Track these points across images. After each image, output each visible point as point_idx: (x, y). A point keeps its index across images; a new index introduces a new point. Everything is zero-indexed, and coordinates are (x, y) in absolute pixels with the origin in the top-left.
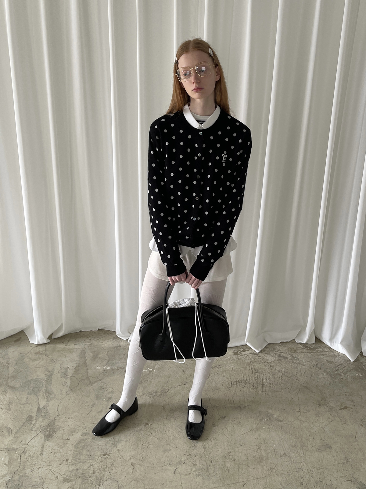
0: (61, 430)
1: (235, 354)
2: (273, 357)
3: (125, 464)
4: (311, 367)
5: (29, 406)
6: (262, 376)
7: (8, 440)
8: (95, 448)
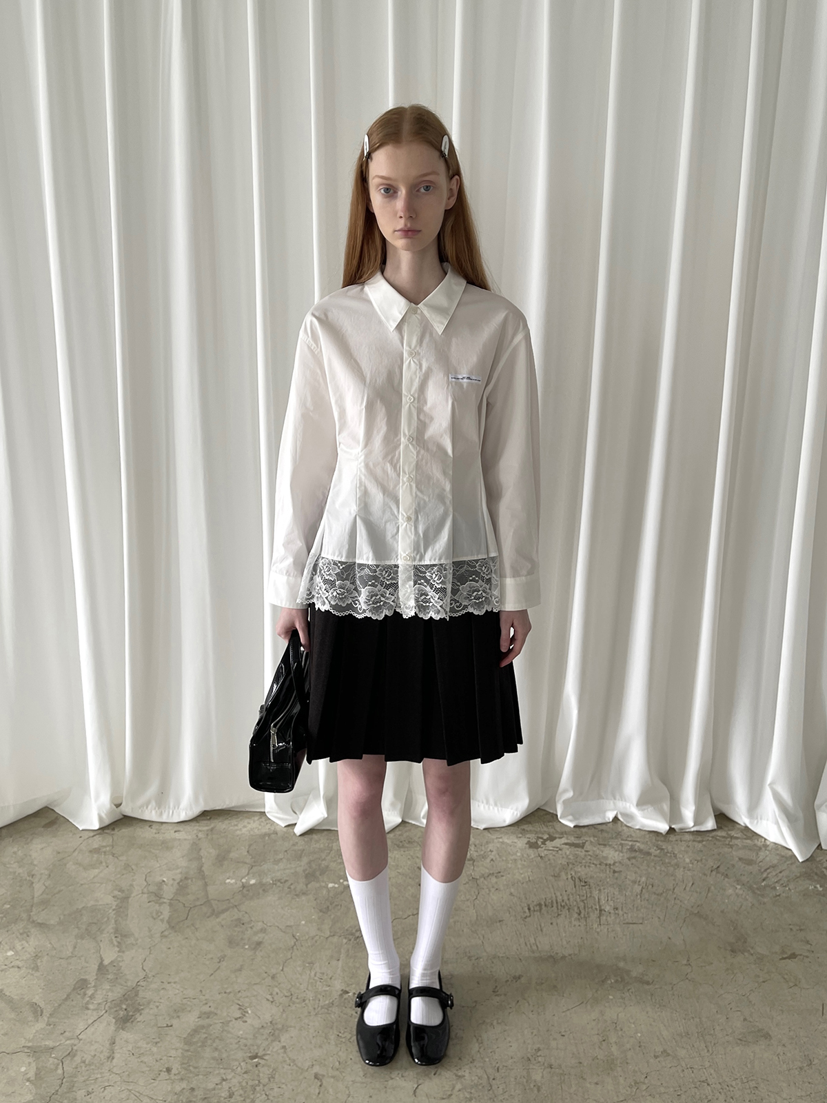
0: (151, 1006)
1: (533, 845)
2: (616, 851)
3: (301, 1077)
4: (706, 872)
5: (79, 961)
6: (595, 894)
7: (33, 1030)
8: (231, 1044)
